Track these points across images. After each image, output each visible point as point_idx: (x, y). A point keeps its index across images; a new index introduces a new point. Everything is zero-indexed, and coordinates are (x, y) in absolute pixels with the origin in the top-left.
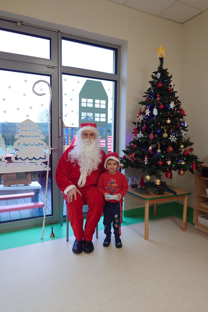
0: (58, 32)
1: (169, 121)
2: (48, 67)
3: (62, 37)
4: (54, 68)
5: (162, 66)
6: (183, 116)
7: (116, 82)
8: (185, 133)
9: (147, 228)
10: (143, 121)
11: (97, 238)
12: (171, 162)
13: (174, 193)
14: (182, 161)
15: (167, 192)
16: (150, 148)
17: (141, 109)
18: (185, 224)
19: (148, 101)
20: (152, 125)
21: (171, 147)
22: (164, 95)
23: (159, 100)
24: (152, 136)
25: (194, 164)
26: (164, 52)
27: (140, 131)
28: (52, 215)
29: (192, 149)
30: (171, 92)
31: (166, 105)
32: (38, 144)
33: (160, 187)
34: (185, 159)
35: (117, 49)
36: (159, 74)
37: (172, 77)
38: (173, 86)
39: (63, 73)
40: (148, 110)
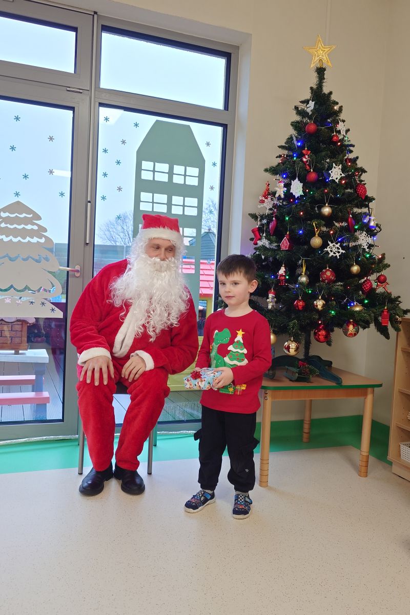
0: (93, 16)
1: (327, 210)
2: (67, 90)
3: (102, 25)
4: (81, 93)
5: (320, 85)
6: (362, 198)
7: (225, 126)
8: (370, 240)
9: (265, 458)
10: (271, 212)
11: (150, 473)
12: (324, 303)
13: (337, 380)
14: (355, 303)
15: (318, 376)
16: (282, 271)
17: (269, 184)
18: (365, 460)
19: (283, 165)
20: (287, 218)
21: (329, 270)
22: (321, 151)
23: (307, 161)
24: (285, 243)
25: (385, 313)
26: (328, 55)
27: (264, 235)
28: (62, 420)
29: (382, 278)
30: (339, 144)
31: (323, 173)
32: (37, 258)
33: (303, 365)
34: (366, 301)
35: (231, 53)
36: (312, 104)
37: (343, 112)
38: (346, 133)
39: (101, 105)
40: (282, 185)
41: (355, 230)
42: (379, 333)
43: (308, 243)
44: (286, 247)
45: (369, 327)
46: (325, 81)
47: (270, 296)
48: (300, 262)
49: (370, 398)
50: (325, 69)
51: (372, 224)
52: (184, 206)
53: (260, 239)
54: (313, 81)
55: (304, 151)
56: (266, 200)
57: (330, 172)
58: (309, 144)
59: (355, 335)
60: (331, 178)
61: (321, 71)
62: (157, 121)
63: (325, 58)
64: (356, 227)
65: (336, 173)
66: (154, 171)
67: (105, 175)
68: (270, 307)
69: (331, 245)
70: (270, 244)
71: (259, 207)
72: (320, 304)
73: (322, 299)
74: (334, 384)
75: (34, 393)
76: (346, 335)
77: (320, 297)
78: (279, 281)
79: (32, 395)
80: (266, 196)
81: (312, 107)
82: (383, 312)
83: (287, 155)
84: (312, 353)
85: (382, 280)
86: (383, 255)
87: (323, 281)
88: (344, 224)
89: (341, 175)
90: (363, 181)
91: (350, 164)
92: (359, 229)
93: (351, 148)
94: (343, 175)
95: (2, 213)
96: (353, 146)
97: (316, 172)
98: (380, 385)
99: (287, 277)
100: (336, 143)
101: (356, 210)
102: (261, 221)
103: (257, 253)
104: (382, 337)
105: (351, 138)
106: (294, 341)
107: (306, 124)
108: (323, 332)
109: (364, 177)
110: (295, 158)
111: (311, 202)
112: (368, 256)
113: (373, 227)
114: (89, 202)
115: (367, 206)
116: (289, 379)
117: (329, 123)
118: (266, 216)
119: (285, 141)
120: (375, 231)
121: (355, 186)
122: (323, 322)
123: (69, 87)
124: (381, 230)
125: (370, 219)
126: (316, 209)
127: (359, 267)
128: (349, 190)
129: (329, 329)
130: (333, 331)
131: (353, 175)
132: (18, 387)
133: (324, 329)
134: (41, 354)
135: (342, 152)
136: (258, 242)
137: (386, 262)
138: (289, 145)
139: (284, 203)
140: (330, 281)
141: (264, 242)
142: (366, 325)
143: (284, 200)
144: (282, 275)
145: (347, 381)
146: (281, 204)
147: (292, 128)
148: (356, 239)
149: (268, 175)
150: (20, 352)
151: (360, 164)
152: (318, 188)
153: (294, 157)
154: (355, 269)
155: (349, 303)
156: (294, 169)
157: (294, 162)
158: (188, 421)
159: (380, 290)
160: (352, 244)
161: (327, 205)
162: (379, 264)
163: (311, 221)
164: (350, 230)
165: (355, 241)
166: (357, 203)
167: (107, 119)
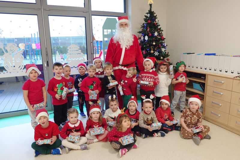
4: (87, 13)
5: (151, 9)
19: (143, 31)
20: (144, 46)
22: (152, 28)
23: (149, 31)
39: (92, 15)
44: (145, 53)
51: (165, 45)
55: (147, 28)
57: (154, 34)
61: (151, 5)
62: (107, 18)
63: (152, 1)
66: (107, 32)
69: (156, 52)
81: (149, 15)
89: (157, 34)
91: (159, 31)
92: (162, 47)
97: (151, 34)
100: (155, 25)
112: (164, 53)
114: (92, 42)
115: (164, 40)
119: (142, 24)
123: (84, 11)
126: (151, 43)
127: (162, 57)
135: (157, 27)
143: (143, 40)
147: (144, 20)
148: (162, 50)
151: (161, 29)
156: (145, 33)
161: (154, 42)
163: (150, 46)
167: (94, 19)
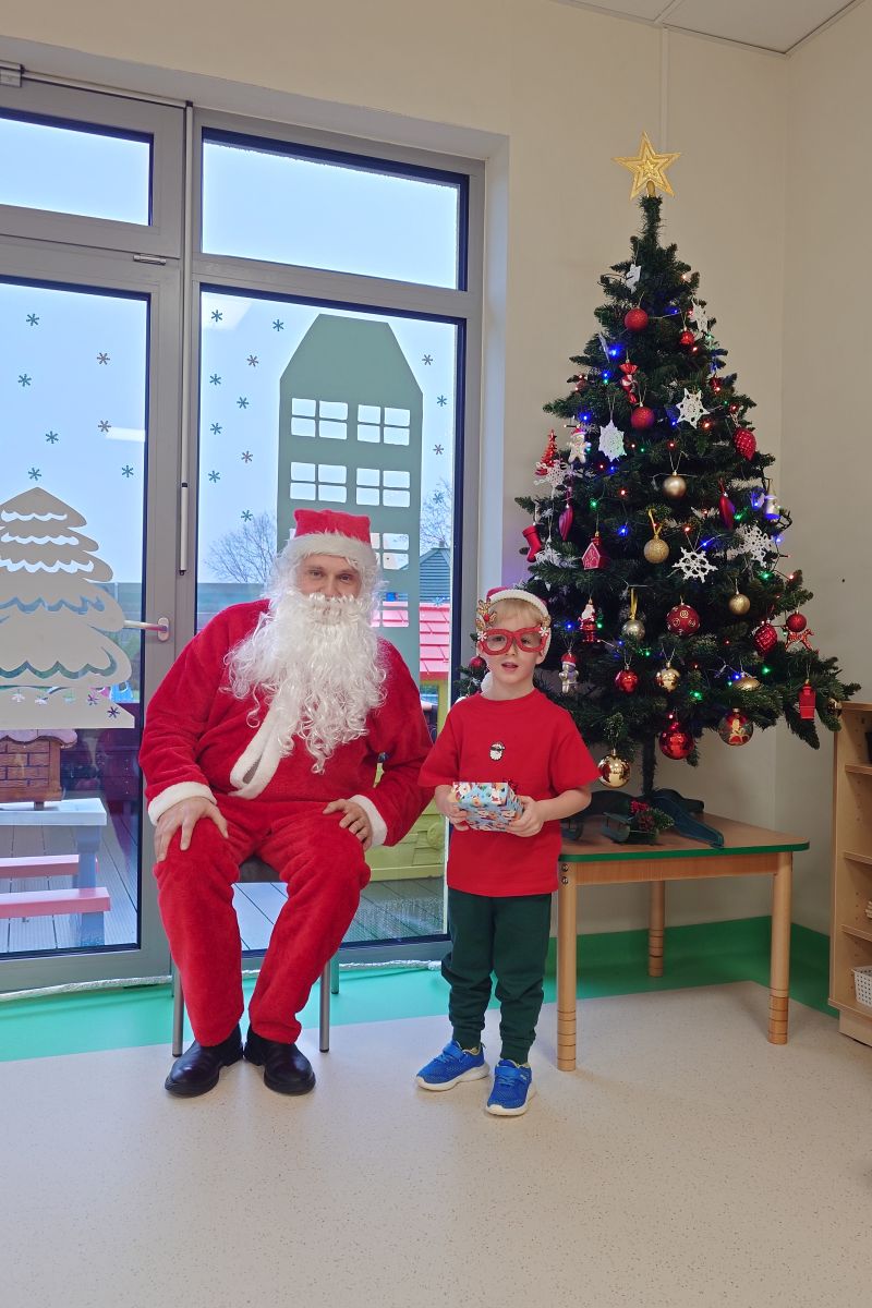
0: (185, 110)
1: (675, 485)
2: (136, 260)
3: (203, 128)
4: (163, 264)
5: (651, 234)
6: (747, 459)
7: (461, 323)
8: (766, 542)
9: (567, 1009)
10: (562, 493)
11: (324, 1050)
12: (678, 674)
13: (713, 837)
14: (743, 674)
15: (672, 831)
16: (588, 613)
17: (554, 437)
18: (779, 1006)
19: (582, 396)
20: (594, 504)
21: (685, 608)
22: (660, 365)
23: (631, 387)
24: (592, 556)
25: (807, 693)
26: (667, 172)
27: (549, 540)
28: (138, 946)
29: (797, 620)
30: (695, 349)
31: (664, 407)
32: (78, 604)
33: (641, 808)
34: (766, 670)
35: (467, 176)
36: (635, 271)
37: (700, 285)
38: (709, 328)
39: (205, 287)
40: (582, 436)
41: (736, 524)
42: (796, 737)
43: (639, 554)
44: (594, 564)
45: (774, 724)
46: (660, 224)
47: (566, 665)
48: (625, 593)
49: (784, 873)
50: (659, 201)
51: (771, 510)
52: (381, 488)
53: (541, 550)
54: (637, 225)
55: (623, 367)
56: (549, 469)
57: (678, 406)
58: (633, 351)
59: (745, 739)
60: (680, 420)
61: (651, 205)
62: (321, 315)
63: (659, 180)
64: (738, 517)
65: (691, 409)
66: (317, 418)
67: (216, 429)
68: (566, 688)
70: (563, 558)
71: (536, 483)
72: (668, 677)
73: (673, 666)
74: (708, 847)
75: (77, 891)
76: (727, 742)
77: (669, 664)
78: (584, 634)
79: (72, 894)
80: (548, 461)
81: (637, 278)
82: (801, 690)
83: (589, 376)
84: (660, 783)
85: (797, 625)
86: (798, 574)
87: (675, 630)
88: (712, 512)
89: (701, 411)
90: (749, 423)
91: (718, 389)
92: (743, 521)
93: (721, 358)
94: (706, 412)
95: (4, 512)
96: (725, 353)
97: (651, 408)
98: (805, 847)
99: (600, 626)
100: (689, 347)
101: (737, 483)
102: (540, 512)
103: (536, 578)
104: (804, 744)
105: (718, 338)
106: (618, 756)
107: (625, 311)
108: (679, 738)
109: (749, 415)
110: (606, 381)
111: (642, 470)
112: (766, 576)
113: (773, 516)
114: (185, 485)
115: (760, 474)
116: (612, 839)
117: (674, 308)
118: (551, 502)
119: (584, 347)
120: (779, 526)
121: (731, 434)
122: (679, 716)
123: (139, 254)
124: (791, 523)
125: (766, 500)
126: (654, 483)
127: (747, 600)
128: (721, 443)
129: (691, 730)
130: (699, 734)
131: (727, 411)
132: (43, 880)
133: (681, 730)
134: (91, 808)
135: (702, 366)
136: (537, 555)
137: (805, 586)
138: (593, 356)
139: (588, 474)
140: (688, 629)
141: (549, 555)
142: (767, 719)
143: (586, 467)
144: (587, 622)
145: (733, 840)
146: (581, 476)
147: (596, 319)
148: (740, 542)
149: (552, 417)
150: (47, 804)
151: (740, 389)
152: (655, 441)
153: (603, 378)
154: (740, 603)
155: (730, 675)
156: (605, 402)
157: (605, 388)
158: (406, 940)
159: (795, 647)
160: (731, 553)
161: (675, 473)
162: (788, 594)
163: (642, 507)
164: (725, 524)
165: (736, 547)
166: (738, 468)
167: (217, 316)
